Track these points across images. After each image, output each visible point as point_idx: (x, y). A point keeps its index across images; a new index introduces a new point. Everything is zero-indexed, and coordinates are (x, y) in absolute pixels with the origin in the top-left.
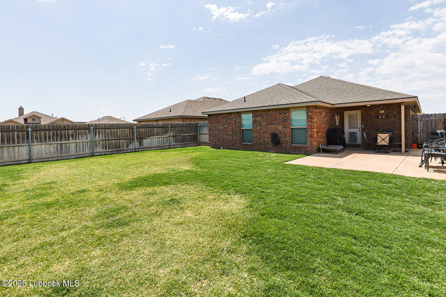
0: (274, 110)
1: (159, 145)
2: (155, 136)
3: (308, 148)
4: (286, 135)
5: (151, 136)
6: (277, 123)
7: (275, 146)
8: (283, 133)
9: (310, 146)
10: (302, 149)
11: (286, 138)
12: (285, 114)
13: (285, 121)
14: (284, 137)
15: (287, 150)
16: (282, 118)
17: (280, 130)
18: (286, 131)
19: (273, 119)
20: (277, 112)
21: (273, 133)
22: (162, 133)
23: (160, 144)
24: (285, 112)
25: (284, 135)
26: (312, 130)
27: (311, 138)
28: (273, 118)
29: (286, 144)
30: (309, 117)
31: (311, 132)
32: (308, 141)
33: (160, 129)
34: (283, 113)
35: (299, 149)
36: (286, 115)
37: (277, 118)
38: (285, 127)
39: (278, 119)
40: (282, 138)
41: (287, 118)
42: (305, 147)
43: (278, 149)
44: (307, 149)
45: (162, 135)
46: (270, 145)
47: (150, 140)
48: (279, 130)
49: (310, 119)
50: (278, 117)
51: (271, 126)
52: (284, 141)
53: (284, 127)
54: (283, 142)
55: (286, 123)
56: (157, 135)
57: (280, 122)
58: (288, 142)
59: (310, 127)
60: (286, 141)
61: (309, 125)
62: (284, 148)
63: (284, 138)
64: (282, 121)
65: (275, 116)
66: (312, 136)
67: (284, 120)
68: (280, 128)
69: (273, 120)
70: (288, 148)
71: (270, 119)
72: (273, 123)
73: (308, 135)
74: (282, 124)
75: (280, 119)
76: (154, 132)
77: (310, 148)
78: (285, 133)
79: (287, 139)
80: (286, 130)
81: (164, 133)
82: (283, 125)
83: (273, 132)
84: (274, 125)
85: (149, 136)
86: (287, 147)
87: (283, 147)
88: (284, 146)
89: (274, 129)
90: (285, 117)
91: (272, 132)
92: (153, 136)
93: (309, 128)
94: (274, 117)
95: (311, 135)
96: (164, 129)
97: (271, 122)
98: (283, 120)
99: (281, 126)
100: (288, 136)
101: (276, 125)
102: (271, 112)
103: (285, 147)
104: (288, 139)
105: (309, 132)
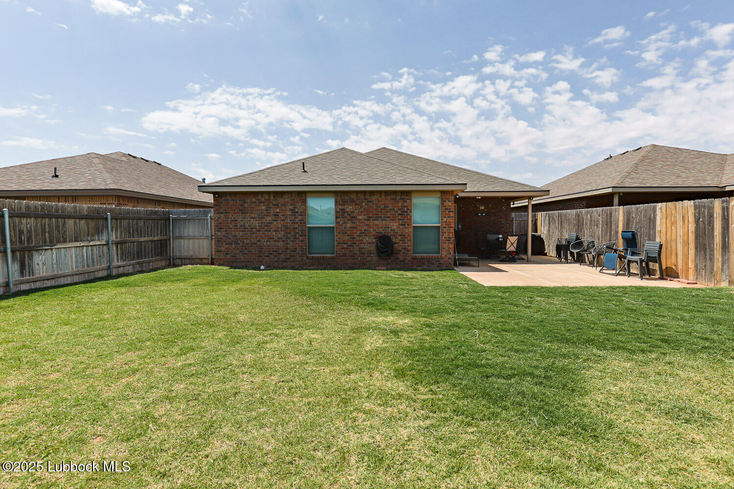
0: (383, 194)
1: (81, 269)
2: (70, 242)
3: (443, 259)
4: (406, 238)
5: (58, 242)
6: (389, 217)
7: (383, 259)
8: (400, 235)
9: (446, 256)
10: (434, 261)
11: (405, 243)
12: (404, 201)
13: (404, 214)
14: (401, 242)
15: (407, 264)
16: (399, 209)
17: (394, 230)
18: (404, 230)
19: (382, 209)
20: (389, 198)
21: (380, 235)
22: (88, 234)
23: (83, 267)
24: (403, 199)
25: (401, 238)
26: (450, 230)
27: (448, 243)
28: (380, 207)
29: (406, 253)
30: (446, 209)
31: (448, 233)
32: (444, 248)
33: (83, 222)
34: (401, 199)
35: (428, 261)
36: (406, 204)
37: (388, 207)
38: (405, 225)
39: (391, 209)
40: (398, 243)
41: (408, 209)
42: (439, 257)
43: (390, 264)
44: (442, 261)
45: (89, 238)
46: (374, 258)
47: (54, 256)
48: (391, 230)
49: (447, 212)
50: (391, 207)
51: (376, 222)
52: (402, 248)
53: (402, 225)
54: (399, 251)
55: (405, 217)
56: (76, 241)
57: (393, 215)
58: (408, 251)
59: (447, 225)
60: (404, 248)
61: (446, 222)
62: (401, 261)
63: (403, 243)
64: (399, 214)
65: (385, 204)
66: (450, 240)
67: (402, 212)
68: (394, 225)
69: (381, 212)
70: (409, 261)
71: (375, 209)
72: (381, 217)
73: (443, 238)
74: (399, 219)
75: (394, 209)
76: (65, 232)
77: (447, 259)
78: (404, 235)
79: (406, 245)
80: (406, 229)
81: (93, 235)
82: (401, 222)
83: (381, 233)
84: (381, 220)
85: (52, 243)
86: (406, 259)
87: (399, 259)
88: (401, 258)
89: (381, 228)
90: (404, 207)
91: (378, 233)
92: (65, 241)
93: (446, 228)
94: (382, 207)
95: (449, 238)
96: (92, 224)
97: (376, 215)
98: (399, 212)
99: (396, 223)
100: (408, 240)
101: (385, 220)
102: (376, 196)
103: (403, 258)
104: (408, 246)
105: (445, 233)
